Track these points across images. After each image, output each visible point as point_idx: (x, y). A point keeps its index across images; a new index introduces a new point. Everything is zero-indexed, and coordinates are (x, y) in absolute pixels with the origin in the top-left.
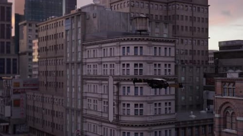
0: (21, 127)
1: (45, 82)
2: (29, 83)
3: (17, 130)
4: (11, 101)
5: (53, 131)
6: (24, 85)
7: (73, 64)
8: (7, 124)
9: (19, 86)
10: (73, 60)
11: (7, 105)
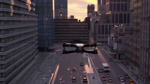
0: (123, 56)
1: (136, 29)
2: (129, 29)
3: (121, 57)
4: (118, 40)
5: (136, 60)
6: (125, 31)
7: (145, 18)
8: (116, 53)
9: (122, 31)
10: (146, 16)
11: (115, 42)
